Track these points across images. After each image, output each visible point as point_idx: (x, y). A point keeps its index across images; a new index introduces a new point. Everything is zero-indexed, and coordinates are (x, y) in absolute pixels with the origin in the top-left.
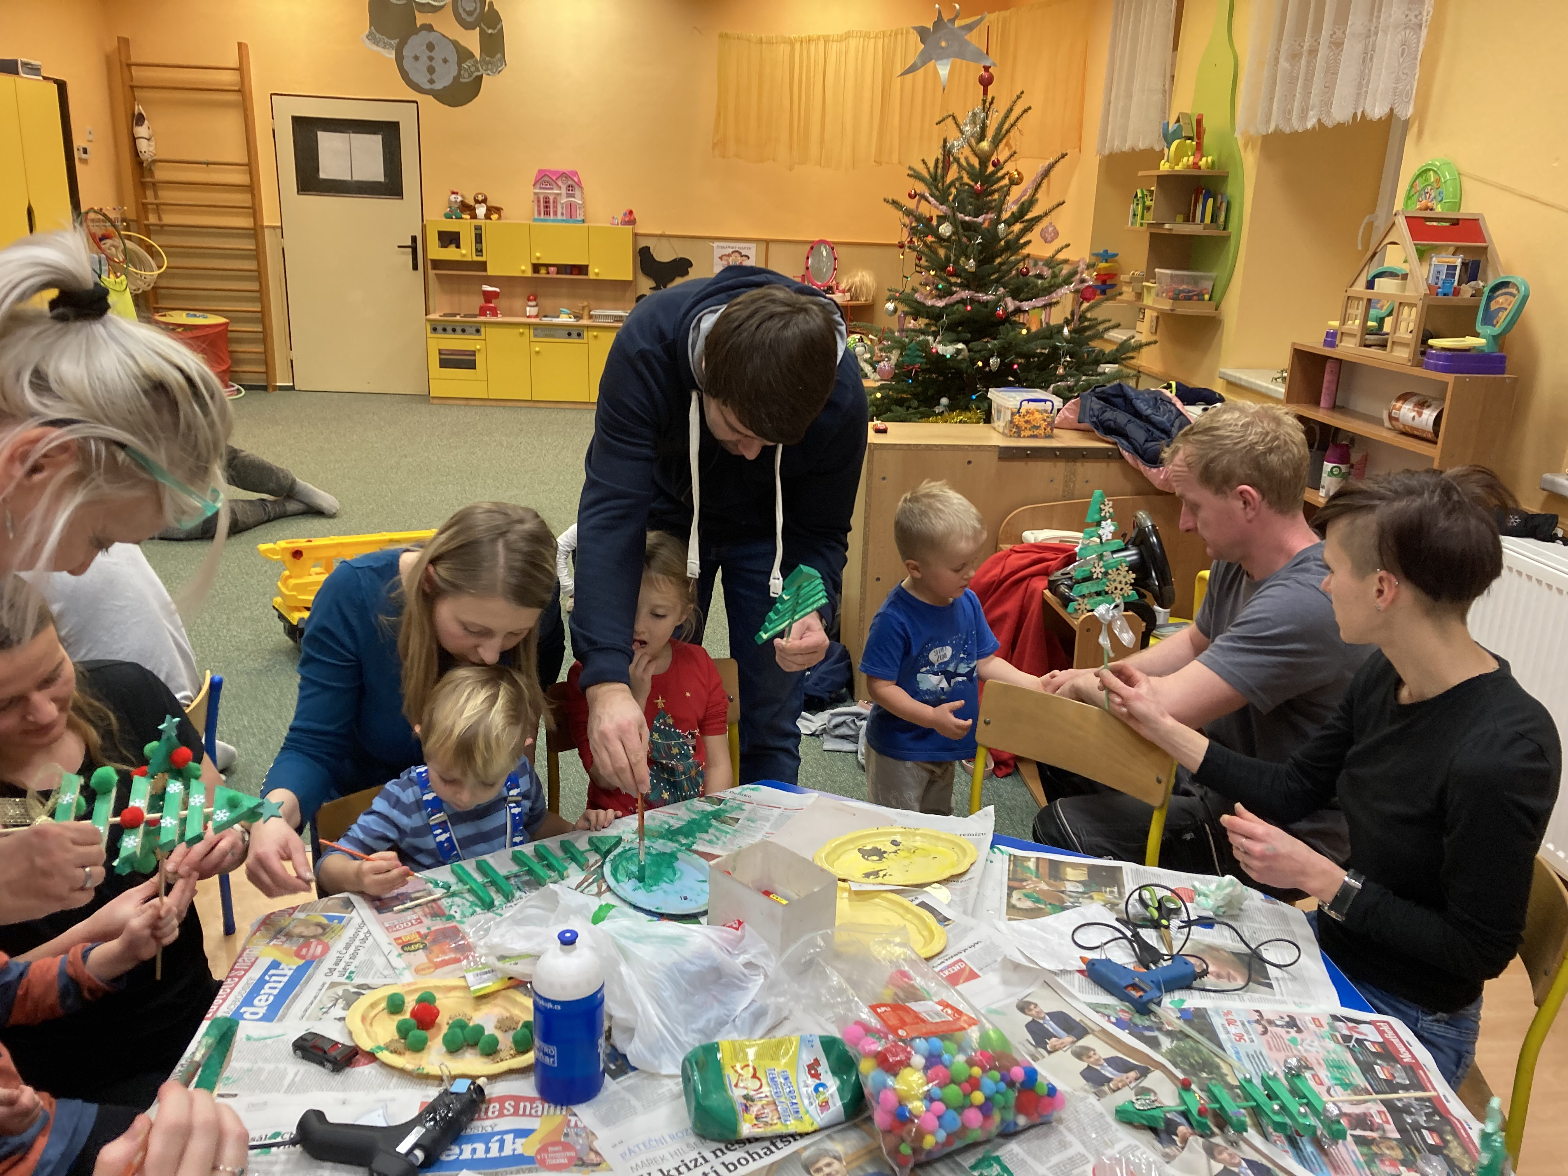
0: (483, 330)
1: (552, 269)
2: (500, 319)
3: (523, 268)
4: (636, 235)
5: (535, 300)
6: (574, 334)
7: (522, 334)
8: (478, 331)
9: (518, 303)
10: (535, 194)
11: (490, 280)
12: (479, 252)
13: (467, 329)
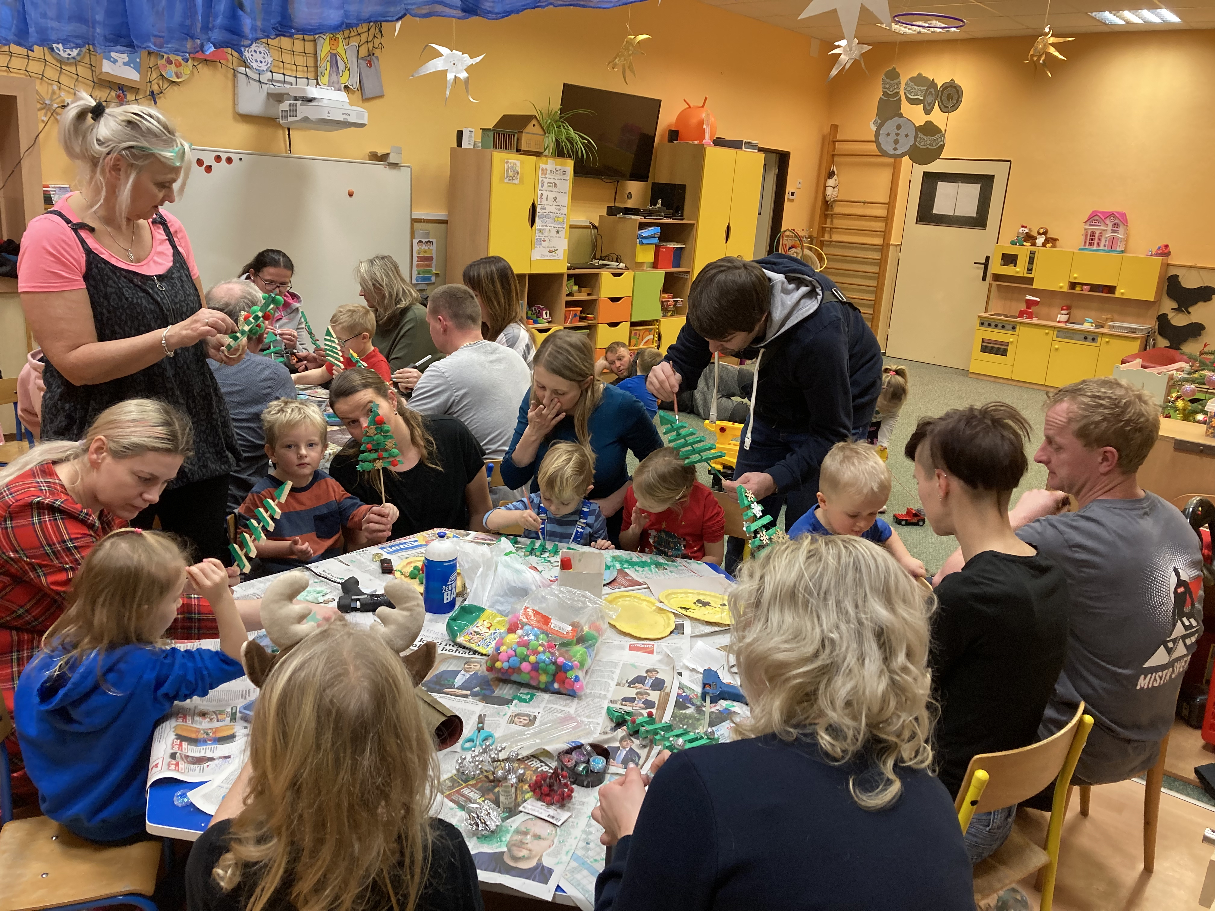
0: (1018, 328)
1: (1085, 287)
2: (1035, 321)
3: (1061, 284)
4: (1168, 265)
5: (1067, 310)
6: (1090, 338)
7: (1047, 334)
8: (1014, 328)
9: (1055, 310)
10: (1085, 229)
11: (1035, 292)
12: (1030, 270)
13: (1007, 327)
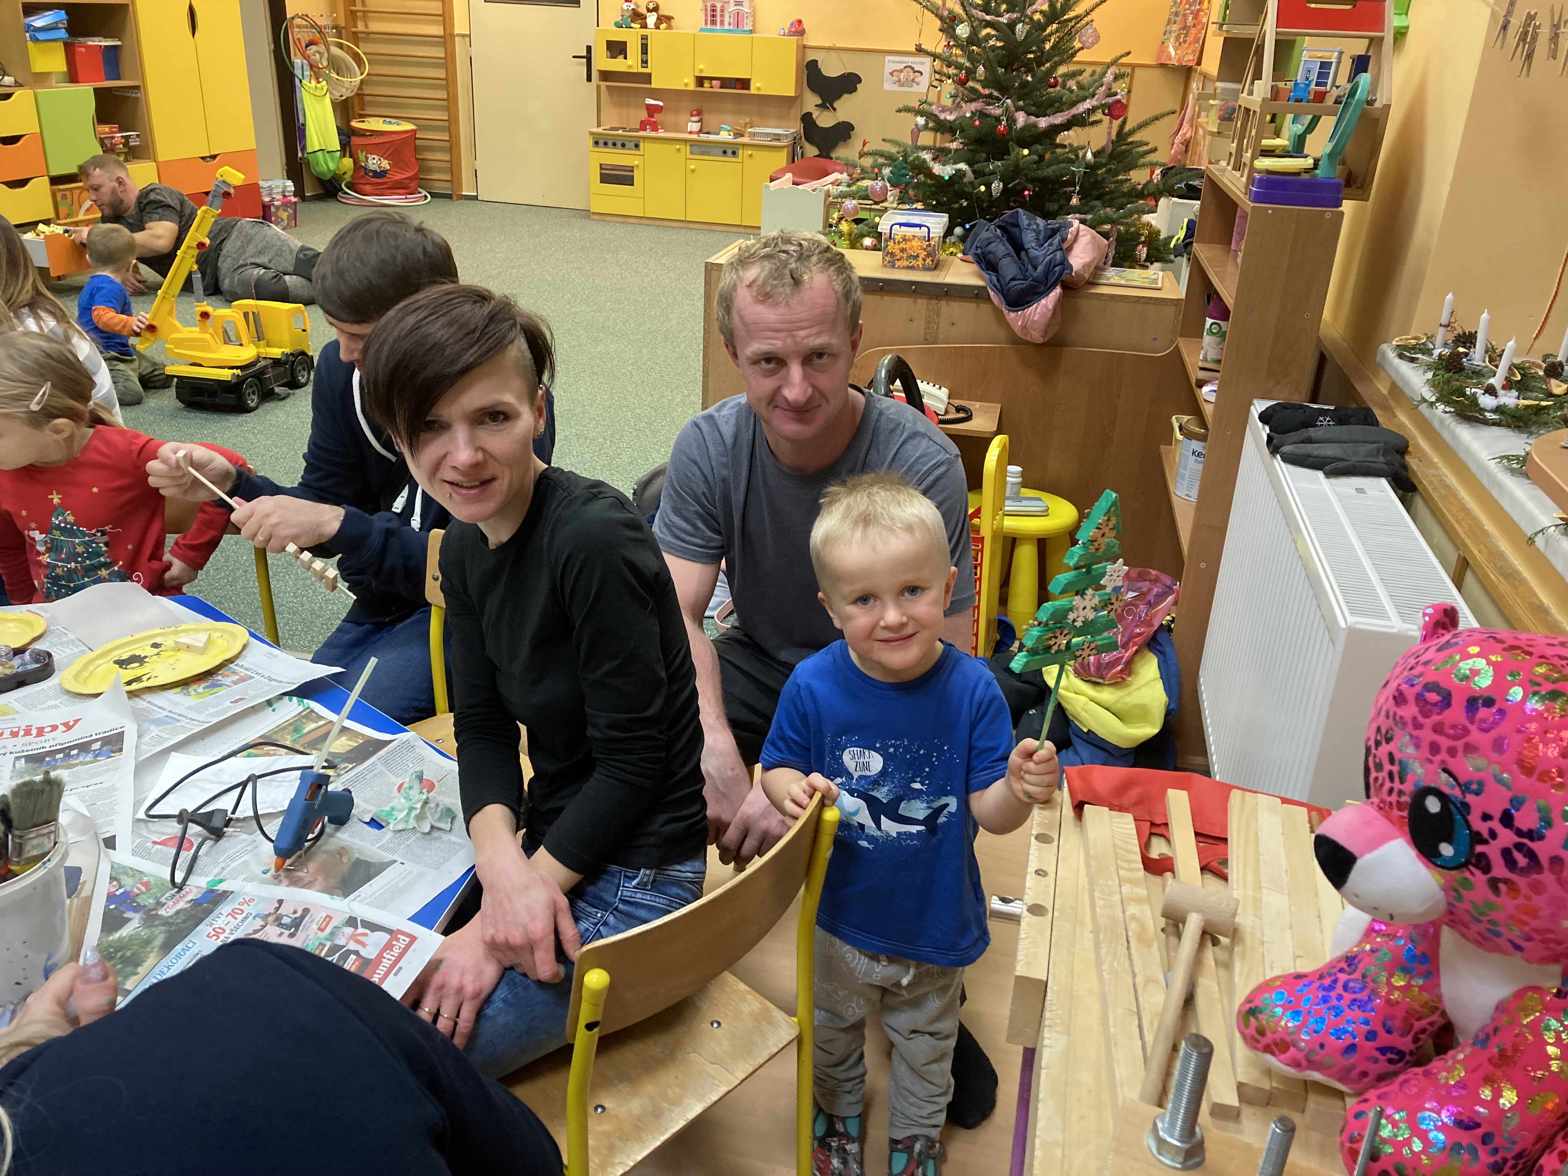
0: (641, 145)
1: (714, 82)
2: (661, 133)
3: (686, 81)
4: (805, 47)
5: (697, 115)
6: (729, 152)
7: (679, 150)
8: (637, 146)
9: (683, 117)
11: (655, 93)
12: (645, 62)
13: (628, 145)
